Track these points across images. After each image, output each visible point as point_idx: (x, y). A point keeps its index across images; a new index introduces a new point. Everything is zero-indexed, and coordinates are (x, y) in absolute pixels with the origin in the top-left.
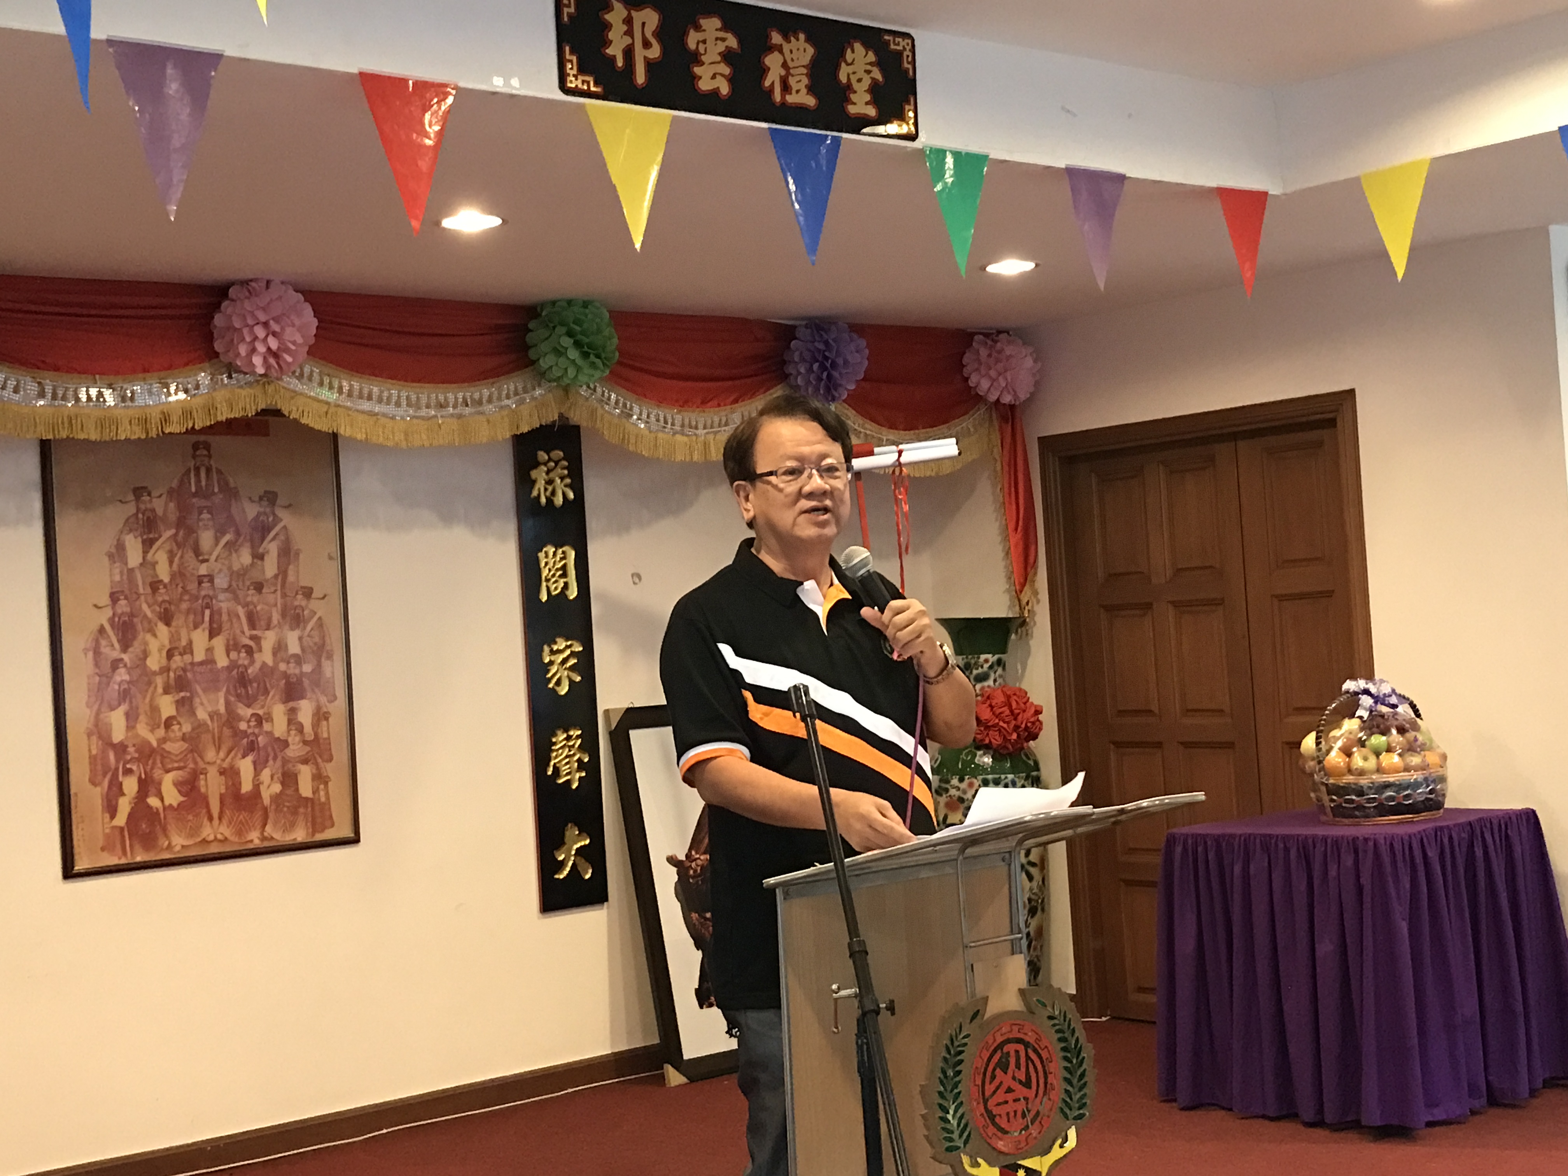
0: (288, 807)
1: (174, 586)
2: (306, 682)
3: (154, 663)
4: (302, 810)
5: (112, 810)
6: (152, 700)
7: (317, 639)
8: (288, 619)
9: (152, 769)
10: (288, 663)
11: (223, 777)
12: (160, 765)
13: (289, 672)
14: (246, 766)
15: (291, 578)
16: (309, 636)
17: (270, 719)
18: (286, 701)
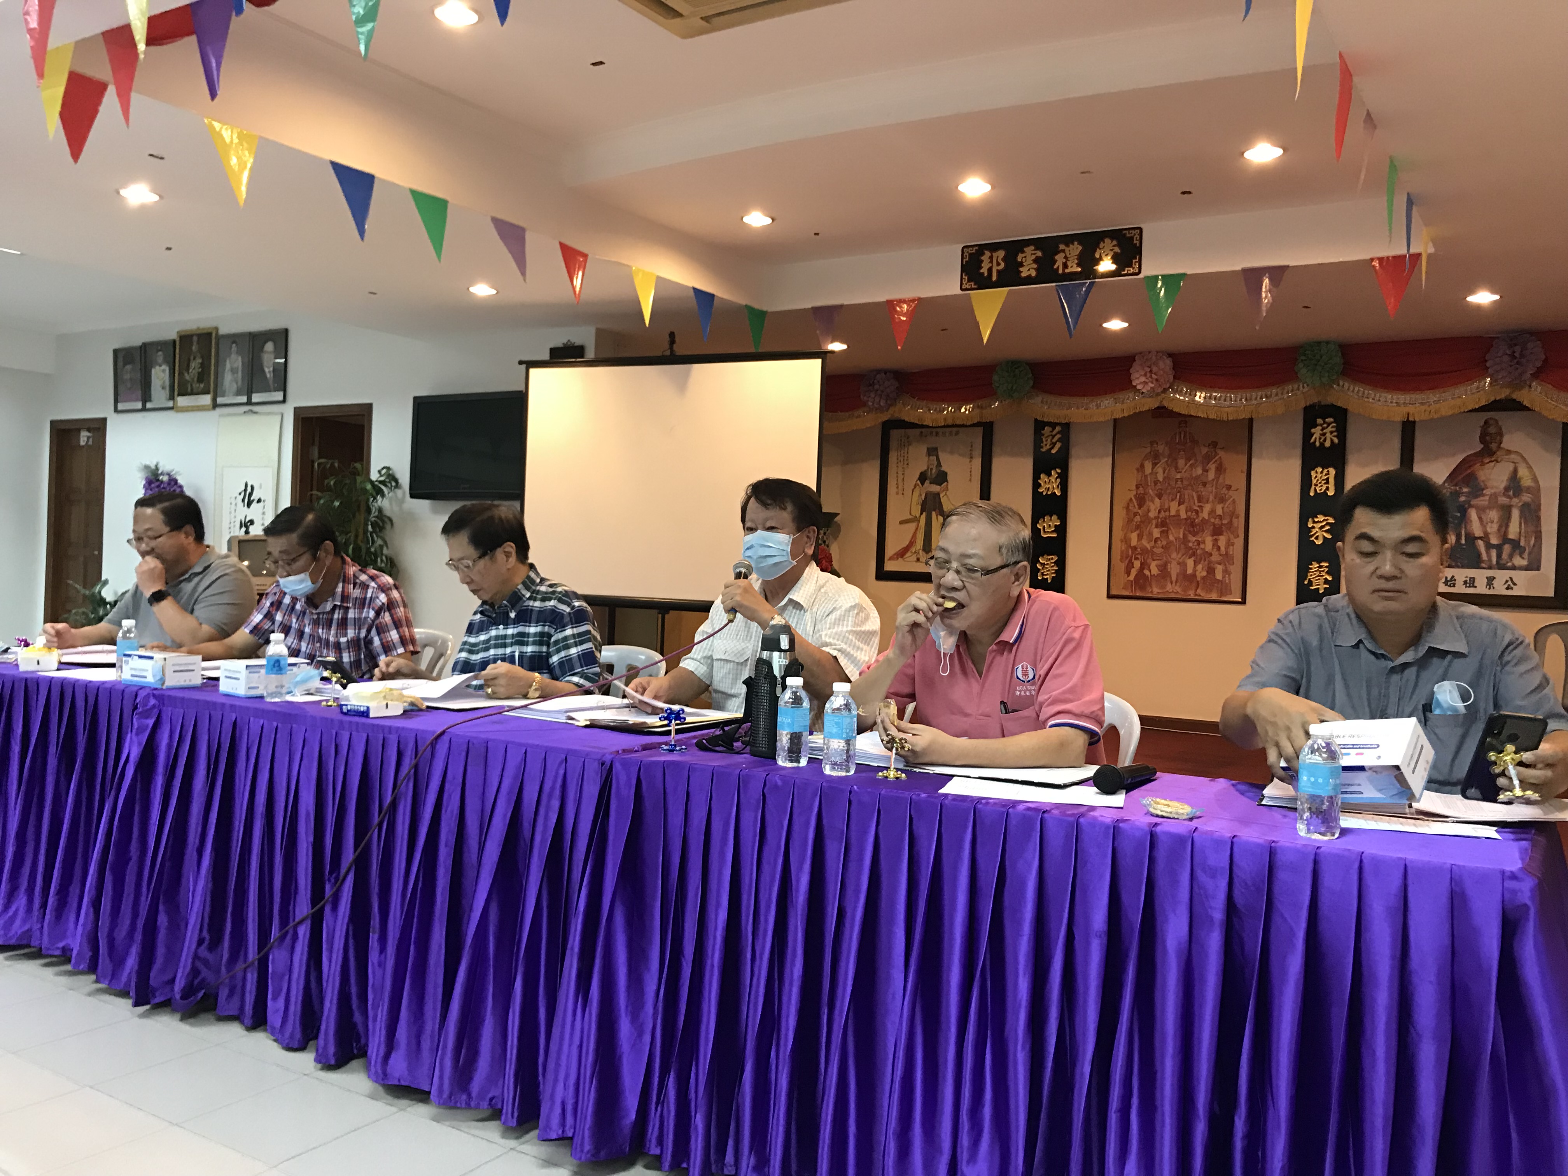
0: (1209, 583)
1: (1164, 483)
4: (1216, 585)
6: (1150, 530)
7: (1231, 509)
8: (1217, 499)
9: (1147, 558)
10: (1215, 518)
11: (1179, 566)
12: (1151, 557)
13: (1215, 523)
16: (1227, 507)
18: (1213, 536)
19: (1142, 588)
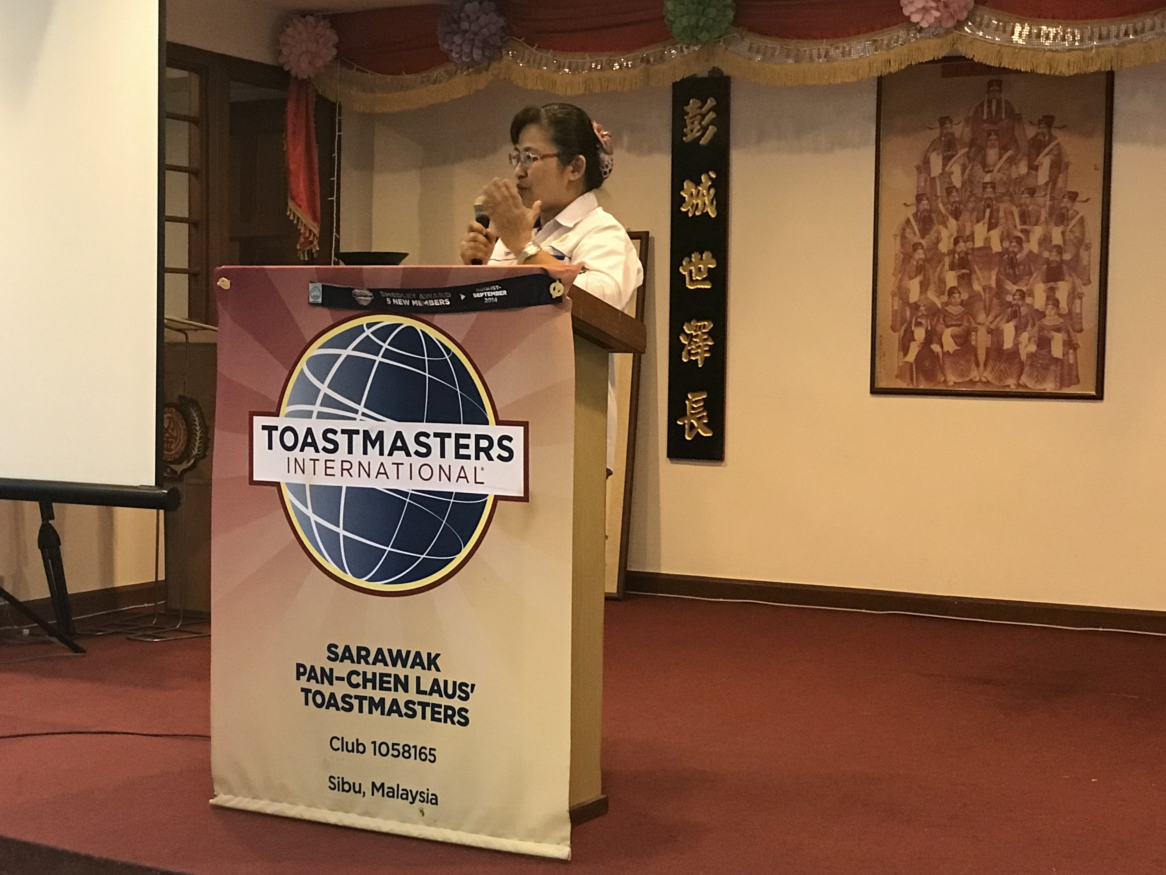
0: (1041, 364)
1: (964, 190)
2: (1065, 268)
3: (944, 247)
4: (1052, 368)
5: (905, 350)
6: (941, 273)
7: (1078, 234)
8: (1054, 217)
9: (936, 324)
10: (1051, 251)
11: (990, 335)
12: (942, 321)
13: (1051, 259)
14: (1009, 329)
15: (1060, 184)
16: (1071, 231)
17: (1031, 294)
18: (1047, 281)
19: (930, 376)
